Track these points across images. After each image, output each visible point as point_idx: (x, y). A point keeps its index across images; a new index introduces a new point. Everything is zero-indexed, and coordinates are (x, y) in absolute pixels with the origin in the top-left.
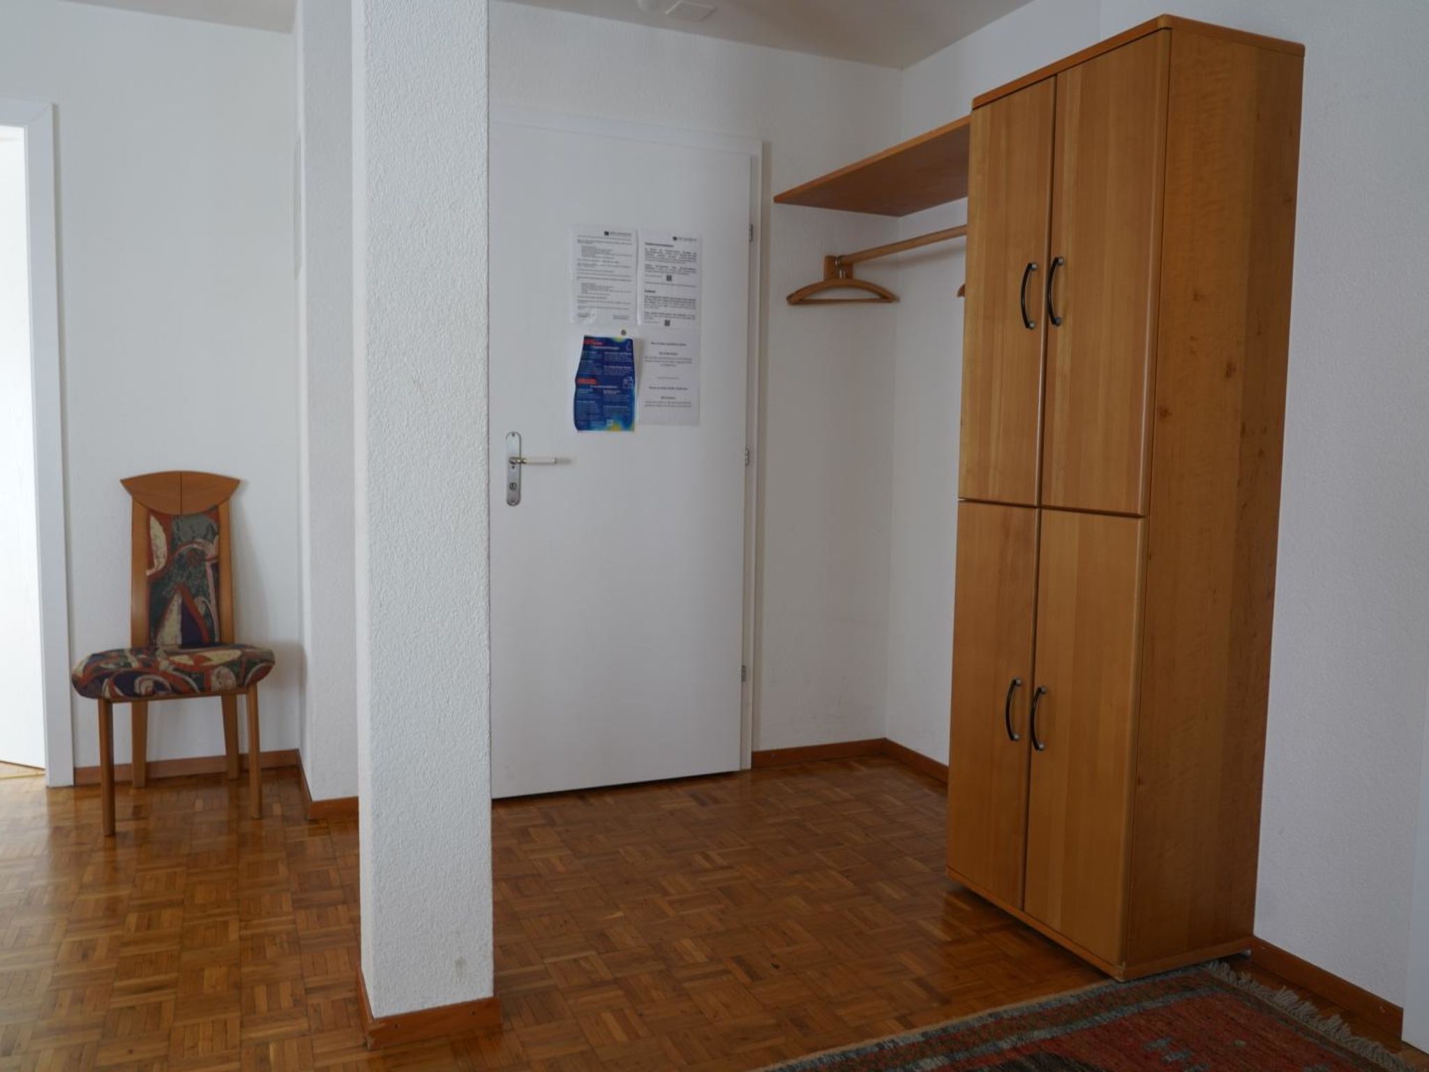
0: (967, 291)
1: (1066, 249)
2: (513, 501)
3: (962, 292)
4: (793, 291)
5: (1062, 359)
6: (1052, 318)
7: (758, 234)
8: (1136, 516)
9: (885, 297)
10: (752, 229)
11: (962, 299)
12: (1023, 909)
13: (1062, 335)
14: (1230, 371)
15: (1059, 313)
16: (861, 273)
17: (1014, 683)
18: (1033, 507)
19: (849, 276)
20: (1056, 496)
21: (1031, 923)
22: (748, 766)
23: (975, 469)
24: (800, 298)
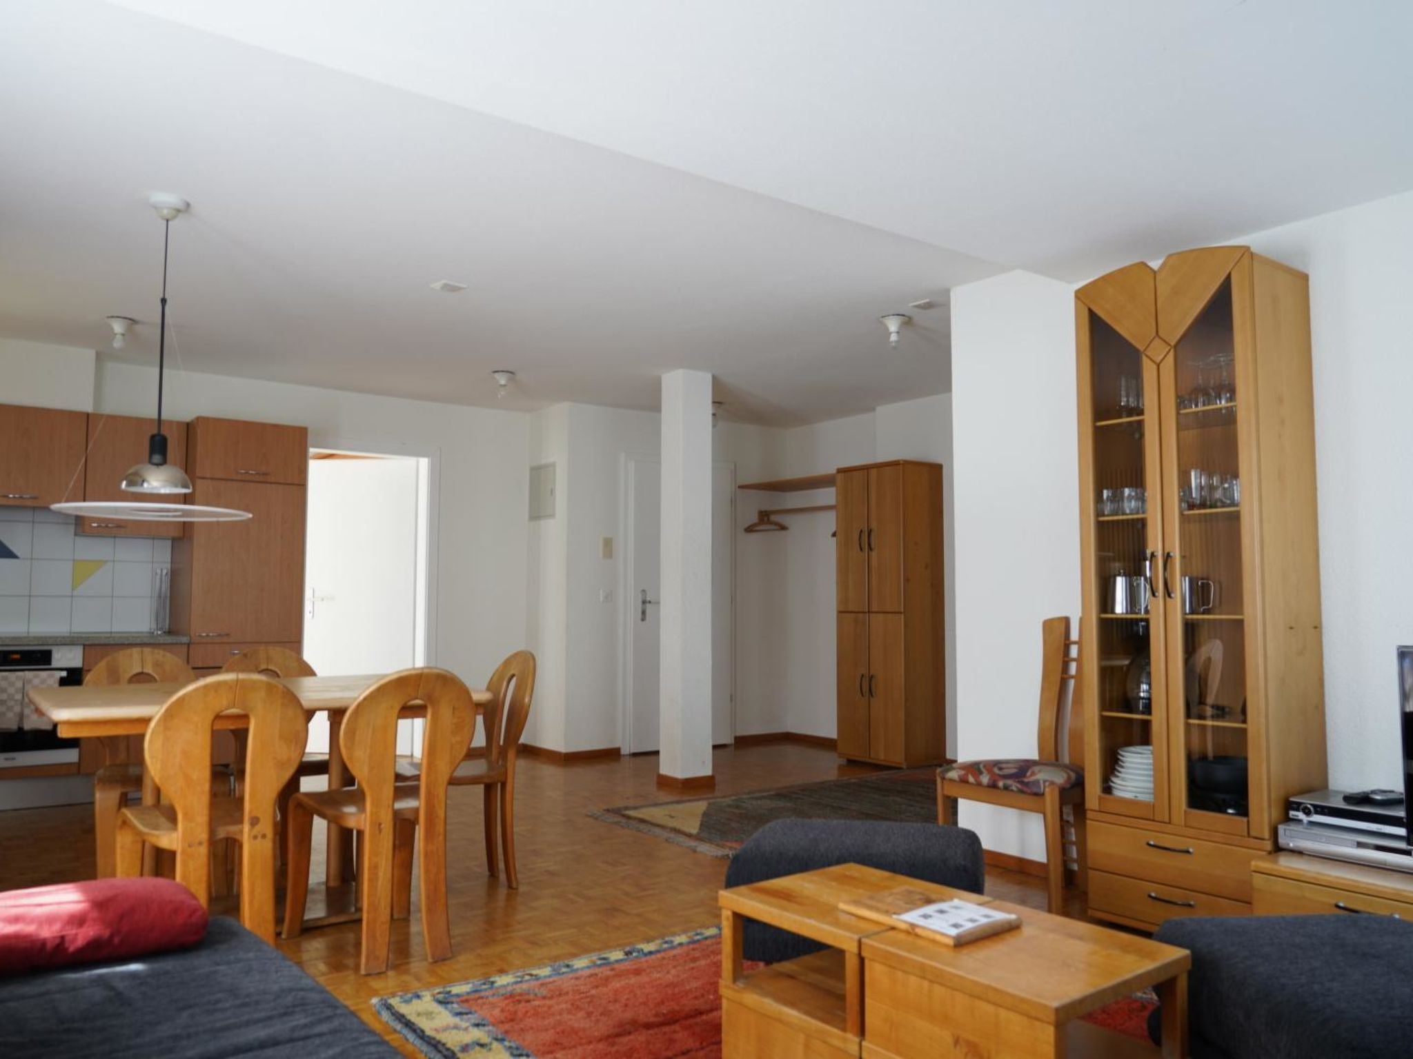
0: (837, 534)
1: (874, 526)
2: (643, 619)
3: (834, 535)
4: (747, 526)
5: (874, 563)
6: (870, 548)
7: (733, 501)
8: (901, 613)
9: (783, 528)
10: (732, 501)
11: (835, 539)
12: (870, 758)
13: (874, 554)
14: (926, 567)
15: (873, 546)
16: (773, 518)
17: (863, 675)
18: (866, 612)
19: (768, 519)
20: (875, 608)
21: (875, 762)
22: (733, 742)
23: (843, 599)
24: (749, 530)
